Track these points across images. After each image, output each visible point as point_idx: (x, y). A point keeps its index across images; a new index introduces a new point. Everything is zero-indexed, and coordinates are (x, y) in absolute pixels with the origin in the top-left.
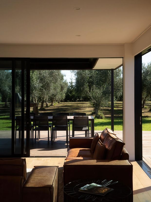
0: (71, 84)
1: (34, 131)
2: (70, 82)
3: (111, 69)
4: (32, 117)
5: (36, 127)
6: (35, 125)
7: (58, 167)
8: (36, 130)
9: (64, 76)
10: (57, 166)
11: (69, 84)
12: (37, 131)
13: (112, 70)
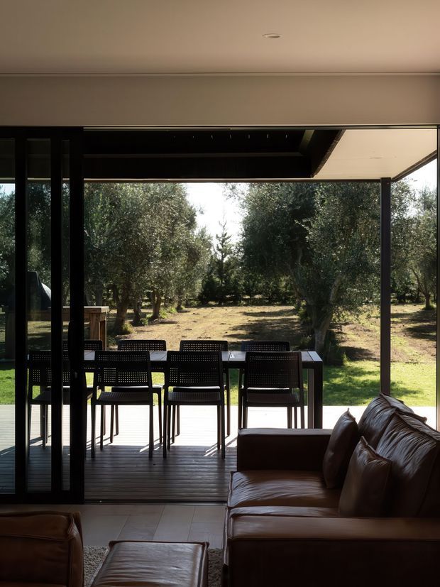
0: (223, 241)
1: (98, 407)
2: (220, 235)
3: (382, 178)
4: (89, 355)
5: (103, 390)
6: (99, 383)
7: (208, 544)
8: (103, 402)
9: (197, 213)
10: (203, 544)
11: (216, 243)
12: (107, 406)
13: (386, 182)
